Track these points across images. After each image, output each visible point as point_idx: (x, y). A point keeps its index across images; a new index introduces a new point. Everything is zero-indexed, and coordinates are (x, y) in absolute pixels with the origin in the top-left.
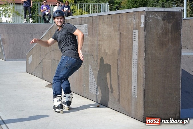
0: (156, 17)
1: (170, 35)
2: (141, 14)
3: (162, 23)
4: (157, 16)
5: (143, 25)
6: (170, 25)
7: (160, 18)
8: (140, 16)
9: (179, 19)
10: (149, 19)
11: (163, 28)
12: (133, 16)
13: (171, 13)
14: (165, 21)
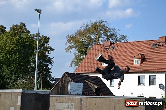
0: (30, 98)
2: (18, 95)
3: (34, 102)
5: (19, 104)
6: (41, 104)
7: (33, 99)
8: (17, 96)
10: (24, 99)
11: (35, 107)
12: (10, 96)
13: (41, 95)
14: (37, 101)
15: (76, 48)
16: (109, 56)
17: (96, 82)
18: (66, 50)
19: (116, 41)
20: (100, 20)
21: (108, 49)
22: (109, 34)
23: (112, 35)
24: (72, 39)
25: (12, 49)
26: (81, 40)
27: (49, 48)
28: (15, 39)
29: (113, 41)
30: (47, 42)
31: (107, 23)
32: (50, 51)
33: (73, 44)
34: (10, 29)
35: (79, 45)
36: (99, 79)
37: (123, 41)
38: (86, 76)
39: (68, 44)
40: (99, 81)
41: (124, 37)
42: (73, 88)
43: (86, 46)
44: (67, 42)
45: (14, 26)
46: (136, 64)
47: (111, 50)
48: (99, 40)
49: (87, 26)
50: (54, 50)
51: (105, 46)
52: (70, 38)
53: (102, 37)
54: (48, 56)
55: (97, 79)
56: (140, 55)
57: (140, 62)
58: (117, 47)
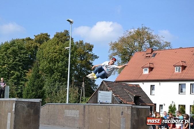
1: (32, 117)
3: (27, 109)
4: (23, 105)
5: (14, 110)
6: (32, 111)
7: (25, 106)
8: (13, 103)
9: (38, 107)
10: (18, 106)
11: (27, 112)
12: (8, 103)
13: (33, 103)
14: (29, 108)
15: (119, 55)
16: (150, 64)
17: (135, 90)
18: (109, 58)
19: (160, 48)
20: (143, 27)
21: (150, 56)
22: (152, 40)
23: (156, 42)
24: (115, 46)
25: (55, 57)
26: (125, 47)
27: (92, 55)
28: (58, 47)
29: (156, 48)
30: (91, 50)
31: (151, 30)
32: (94, 59)
33: (116, 51)
34: (53, 37)
35: (122, 52)
36: (138, 88)
37: (167, 48)
38: (124, 84)
39: (112, 52)
40: (139, 89)
41: (168, 44)
42: (102, 97)
43: (129, 53)
44: (110, 49)
45: (57, 33)
46: (178, 72)
47: (152, 58)
48: (142, 47)
49: (130, 33)
50: (98, 57)
51: (147, 54)
52: (113, 45)
53: (146, 44)
54: (91, 63)
55: (136, 87)
56: (181, 63)
57: (181, 70)
58: (159, 55)
